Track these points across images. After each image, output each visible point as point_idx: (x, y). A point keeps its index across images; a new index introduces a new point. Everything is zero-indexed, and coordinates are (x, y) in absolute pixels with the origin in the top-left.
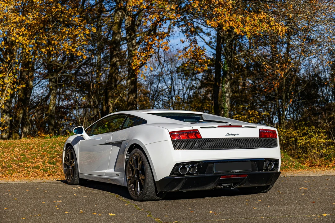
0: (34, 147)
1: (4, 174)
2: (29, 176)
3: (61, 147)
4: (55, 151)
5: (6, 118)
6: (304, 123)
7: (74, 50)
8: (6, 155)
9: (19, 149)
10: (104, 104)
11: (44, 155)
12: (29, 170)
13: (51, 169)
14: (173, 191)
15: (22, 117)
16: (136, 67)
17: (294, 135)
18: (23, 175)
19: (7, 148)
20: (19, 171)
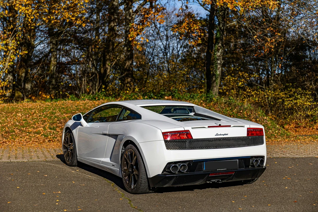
0: (35, 112)
1: (7, 139)
2: (31, 142)
3: (61, 113)
4: (55, 117)
5: (9, 78)
6: (291, 84)
7: (74, 19)
8: (9, 120)
9: (21, 114)
10: (102, 66)
11: (45, 120)
12: (31, 135)
13: (51, 135)
14: (165, 186)
15: (24, 75)
16: (132, 38)
17: (282, 96)
18: (26, 140)
19: (9, 113)
20: (21, 136)
